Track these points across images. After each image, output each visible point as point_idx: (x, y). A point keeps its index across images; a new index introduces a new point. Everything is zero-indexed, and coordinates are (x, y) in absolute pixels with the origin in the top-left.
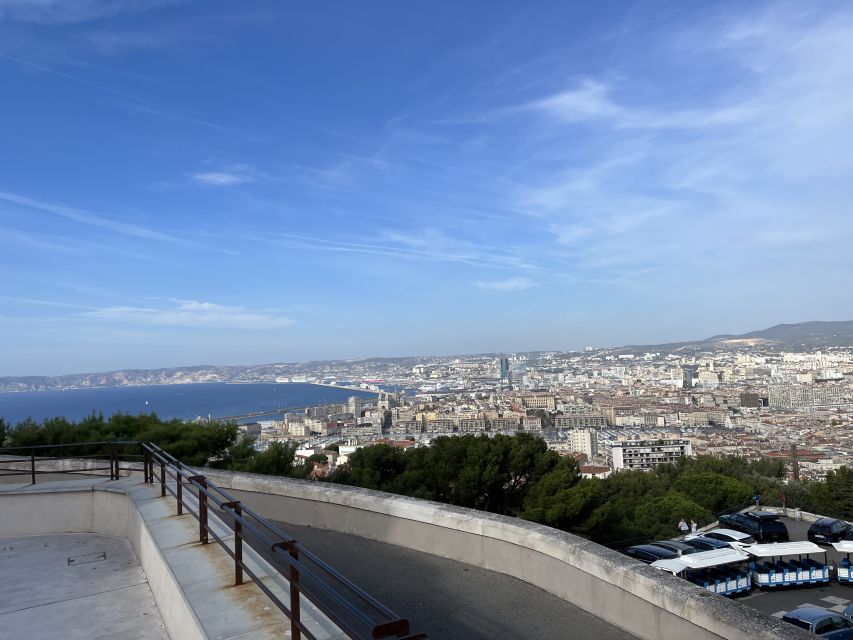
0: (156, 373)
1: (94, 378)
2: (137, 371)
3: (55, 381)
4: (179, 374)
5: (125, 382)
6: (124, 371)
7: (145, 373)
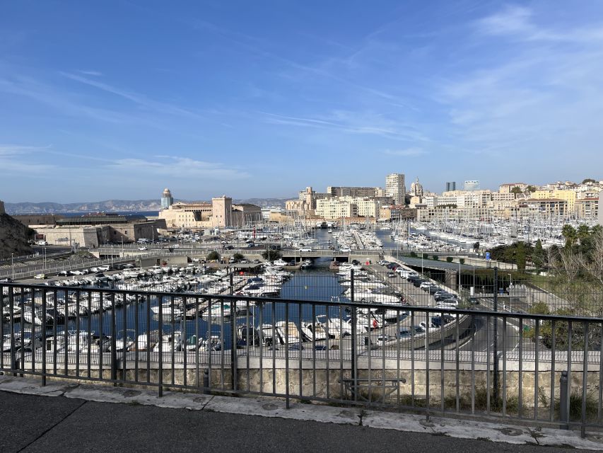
0: (136, 203)
1: (90, 205)
2: (122, 201)
3: (61, 206)
4: (153, 204)
5: (113, 208)
6: (113, 201)
7: (128, 203)
